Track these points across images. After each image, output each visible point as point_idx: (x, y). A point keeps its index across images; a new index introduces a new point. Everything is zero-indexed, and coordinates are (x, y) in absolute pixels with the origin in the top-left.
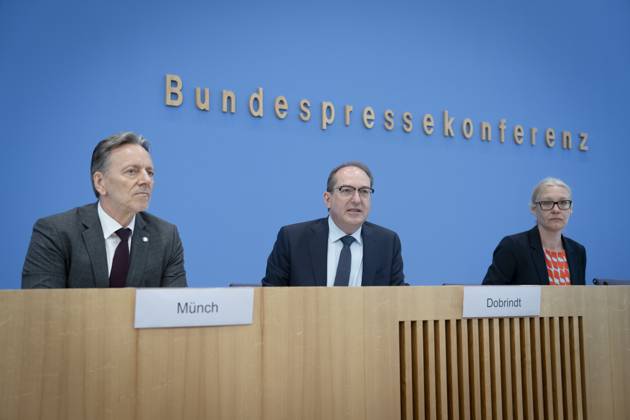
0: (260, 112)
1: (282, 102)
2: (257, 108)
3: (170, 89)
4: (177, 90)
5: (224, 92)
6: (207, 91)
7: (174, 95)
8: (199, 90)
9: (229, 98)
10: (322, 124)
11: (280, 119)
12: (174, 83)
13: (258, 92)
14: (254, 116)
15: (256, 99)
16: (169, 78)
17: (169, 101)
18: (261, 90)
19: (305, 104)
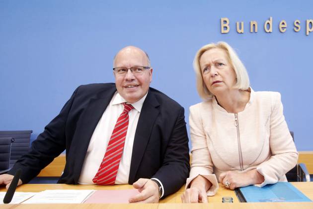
0: (271, 30)
1: (283, 24)
2: (269, 28)
3: (223, 25)
4: (226, 25)
5: (251, 22)
6: (242, 23)
7: (226, 28)
8: (238, 23)
9: (254, 25)
10: (306, 32)
11: (282, 32)
12: (225, 22)
13: (269, 19)
14: (267, 33)
15: (268, 23)
16: (222, 20)
17: (223, 32)
18: (271, 18)
19: (297, 23)
